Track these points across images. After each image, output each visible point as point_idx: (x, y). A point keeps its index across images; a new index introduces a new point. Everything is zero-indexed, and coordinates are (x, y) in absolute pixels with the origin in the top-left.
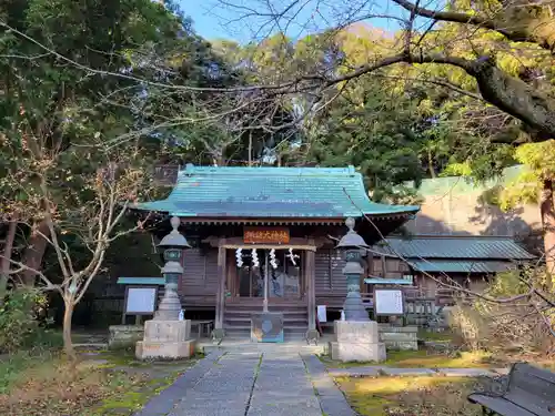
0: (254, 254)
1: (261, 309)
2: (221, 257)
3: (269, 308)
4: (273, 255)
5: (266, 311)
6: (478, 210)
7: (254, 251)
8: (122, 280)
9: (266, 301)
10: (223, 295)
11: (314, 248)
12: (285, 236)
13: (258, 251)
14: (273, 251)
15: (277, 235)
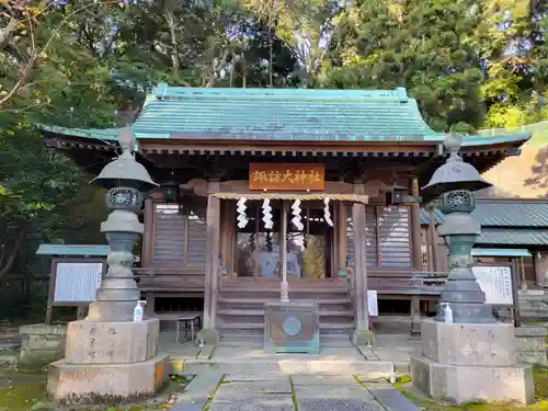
0: (267, 208)
1: (278, 295)
2: (213, 212)
3: (291, 295)
4: (297, 210)
5: (285, 300)
6: (536, 170)
7: (267, 202)
8: (45, 249)
9: (285, 284)
10: (214, 274)
11: (365, 199)
12: (316, 178)
13: (273, 203)
14: (298, 203)
15: (304, 176)
